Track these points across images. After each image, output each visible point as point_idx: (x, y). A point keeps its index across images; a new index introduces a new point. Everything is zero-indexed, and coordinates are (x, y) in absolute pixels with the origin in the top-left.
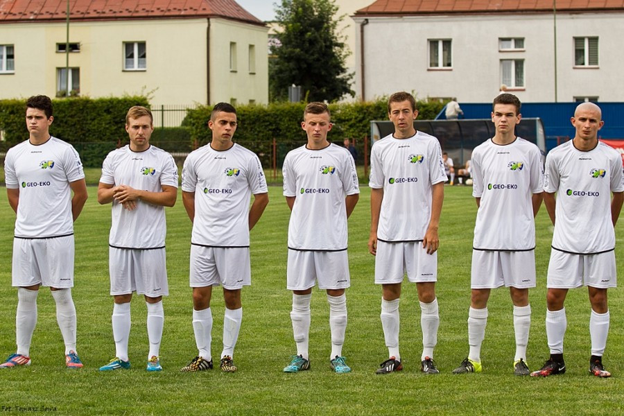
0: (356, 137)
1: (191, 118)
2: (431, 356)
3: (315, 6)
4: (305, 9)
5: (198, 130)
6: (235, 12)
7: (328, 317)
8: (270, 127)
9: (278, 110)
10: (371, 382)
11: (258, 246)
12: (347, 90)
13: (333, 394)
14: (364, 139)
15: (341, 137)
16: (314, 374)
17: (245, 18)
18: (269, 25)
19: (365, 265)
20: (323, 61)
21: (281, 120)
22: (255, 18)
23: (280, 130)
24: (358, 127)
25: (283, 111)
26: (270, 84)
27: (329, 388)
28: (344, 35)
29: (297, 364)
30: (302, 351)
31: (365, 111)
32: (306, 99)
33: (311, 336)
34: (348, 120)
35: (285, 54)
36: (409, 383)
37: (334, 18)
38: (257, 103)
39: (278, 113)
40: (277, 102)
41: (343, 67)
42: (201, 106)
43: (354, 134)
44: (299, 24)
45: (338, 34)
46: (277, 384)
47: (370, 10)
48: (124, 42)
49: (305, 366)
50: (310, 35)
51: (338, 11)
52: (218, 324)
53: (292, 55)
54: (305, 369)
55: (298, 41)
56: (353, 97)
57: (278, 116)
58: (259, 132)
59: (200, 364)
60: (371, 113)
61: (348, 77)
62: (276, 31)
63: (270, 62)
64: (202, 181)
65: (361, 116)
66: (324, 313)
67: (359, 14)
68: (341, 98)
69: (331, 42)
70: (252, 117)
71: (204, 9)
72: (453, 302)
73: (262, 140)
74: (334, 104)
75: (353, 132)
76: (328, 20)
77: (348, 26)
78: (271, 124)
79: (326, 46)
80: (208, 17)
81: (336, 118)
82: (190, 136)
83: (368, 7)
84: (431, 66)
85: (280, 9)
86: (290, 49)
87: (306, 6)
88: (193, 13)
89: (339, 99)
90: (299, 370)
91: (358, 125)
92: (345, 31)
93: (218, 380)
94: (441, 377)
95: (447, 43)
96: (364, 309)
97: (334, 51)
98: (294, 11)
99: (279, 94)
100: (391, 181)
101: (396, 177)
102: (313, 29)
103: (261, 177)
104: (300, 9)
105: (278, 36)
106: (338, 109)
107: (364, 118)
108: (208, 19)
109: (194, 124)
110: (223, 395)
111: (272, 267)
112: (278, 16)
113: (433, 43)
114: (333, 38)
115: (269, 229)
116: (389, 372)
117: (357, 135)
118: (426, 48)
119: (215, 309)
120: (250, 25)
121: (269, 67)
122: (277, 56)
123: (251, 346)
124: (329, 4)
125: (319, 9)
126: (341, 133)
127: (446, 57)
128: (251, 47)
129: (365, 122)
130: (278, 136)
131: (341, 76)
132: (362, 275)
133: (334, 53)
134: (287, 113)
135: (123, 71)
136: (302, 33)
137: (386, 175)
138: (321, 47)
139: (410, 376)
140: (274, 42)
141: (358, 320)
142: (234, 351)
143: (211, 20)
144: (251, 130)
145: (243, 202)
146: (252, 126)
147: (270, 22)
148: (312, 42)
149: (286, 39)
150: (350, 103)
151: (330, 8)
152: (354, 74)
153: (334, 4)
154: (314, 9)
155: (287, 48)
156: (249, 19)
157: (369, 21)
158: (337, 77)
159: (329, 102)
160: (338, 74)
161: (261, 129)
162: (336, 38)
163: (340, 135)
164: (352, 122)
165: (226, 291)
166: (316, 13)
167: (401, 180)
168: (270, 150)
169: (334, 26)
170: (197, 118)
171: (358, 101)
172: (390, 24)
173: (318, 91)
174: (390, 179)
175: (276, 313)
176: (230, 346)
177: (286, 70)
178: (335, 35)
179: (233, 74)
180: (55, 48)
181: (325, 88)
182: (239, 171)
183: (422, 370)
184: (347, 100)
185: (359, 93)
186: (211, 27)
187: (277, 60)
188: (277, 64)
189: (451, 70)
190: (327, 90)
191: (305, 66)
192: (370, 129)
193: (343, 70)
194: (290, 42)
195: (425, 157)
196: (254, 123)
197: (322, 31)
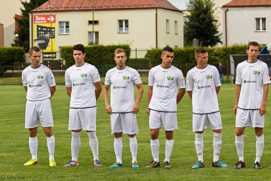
0: (223, 62)
1: (149, 54)
2: (259, 161)
3: (204, 3)
4: (200, 5)
5: (152, 60)
6: (168, 6)
7: (212, 143)
8: (185, 58)
9: (188, 50)
10: (232, 173)
11: (180, 112)
12: (219, 41)
13: (215, 178)
14: (227, 63)
15: (217, 62)
16: (206, 169)
17: (173, 9)
18: (183, 12)
19: (228, 120)
20: (208, 28)
21: (189, 55)
22: (177, 9)
23: (189, 59)
24: (224, 58)
25: (190, 51)
26: (184, 39)
27: (213, 175)
28: (217, 16)
29: (198, 165)
30: (201, 159)
31: (227, 50)
32: (201, 45)
33: (204, 152)
34: (219, 55)
35: (191, 25)
36: (249, 173)
37: (213, 8)
38: (179, 47)
39: (188, 52)
40: (187, 47)
41: (217, 31)
42: (154, 48)
43: (222, 61)
44: (197, 11)
45: (215, 16)
46: (190, 174)
47: (229, 5)
48: (118, 20)
49: (202, 165)
50: (202, 17)
51: (215, 6)
52: (162, 147)
53: (194, 25)
54: (202, 167)
55: (197, 19)
56: (222, 44)
57: (188, 53)
58: (180, 60)
59: (154, 164)
60: (230, 51)
61: (219, 35)
62: (187, 15)
63: (184, 29)
64: (156, 81)
65: (226, 53)
66: (210, 142)
67: (224, 6)
68: (216, 45)
69: (212, 19)
70: (177, 53)
71: (154, 5)
72: (268, 136)
73: (181, 64)
74: (213, 47)
75: (222, 60)
76: (210, 9)
77: (219, 12)
78: (185, 57)
79: (210, 21)
80: (156, 8)
81: (214, 54)
82: (149, 62)
83: (228, 4)
84: (257, 30)
85: (189, 5)
86: (193, 23)
87: (200, 3)
88: (149, 6)
89: (215, 45)
90: (199, 167)
91: (224, 57)
92: (218, 14)
93: (162, 172)
94: (263, 170)
95: (264, 20)
96: (228, 140)
97: (213, 23)
98: (195, 5)
99: (188, 43)
100: (245, 82)
101: (247, 80)
102: (203, 14)
103: (183, 81)
104: (198, 5)
105: (188, 17)
106: (215, 50)
107: (227, 54)
108: (156, 9)
109: (150, 57)
110: (165, 179)
111: (186, 121)
112: (188, 8)
113: (258, 20)
114: (212, 17)
115: (185, 104)
116: (239, 168)
117: (224, 61)
118: (254, 22)
119: (161, 140)
120: (175, 12)
121: (184, 31)
122: (187, 26)
123: (177, 156)
124: (210, 2)
125: (206, 5)
126: (216, 60)
127: (263, 26)
128: (176, 22)
129: (227, 55)
130: (188, 62)
131: (216, 35)
132: (227, 125)
133: (213, 24)
134: (192, 52)
135: (118, 33)
136: (199, 15)
137: (243, 79)
138: (207, 22)
139: (249, 170)
140: (186, 20)
141: (226, 145)
142: (170, 159)
143: (158, 10)
144: (176, 59)
145: (174, 92)
146: (176, 57)
147: (184, 11)
148: (203, 19)
149: (191, 18)
150: (221, 47)
151: (211, 4)
152: (222, 34)
153: (213, 2)
154: (204, 4)
155: (192, 22)
156: (175, 9)
157: (229, 10)
158: (215, 35)
159: (211, 47)
160: (215, 34)
161: (181, 59)
162: (214, 18)
163: (216, 61)
164: (222, 55)
165: (166, 131)
166: (205, 7)
167: (249, 82)
168: (185, 68)
169: (213, 12)
170: (152, 54)
171: (224, 46)
172: (238, 11)
173: (206, 42)
174: (245, 81)
175: (188, 142)
176: (168, 156)
177: (192, 32)
178: (213, 16)
179: (168, 34)
180: (87, 23)
181: (209, 40)
182: (173, 78)
183: (255, 167)
184: (219, 46)
185: (224, 42)
186: (158, 13)
187: (187, 28)
188: (187, 29)
189: (266, 32)
190: (210, 41)
191: (200, 30)
192: (229, 58)
193: (217, 32)
194: (193, 19)
195: (261, 72)
196: (177, 56)
197: (208, 14)
